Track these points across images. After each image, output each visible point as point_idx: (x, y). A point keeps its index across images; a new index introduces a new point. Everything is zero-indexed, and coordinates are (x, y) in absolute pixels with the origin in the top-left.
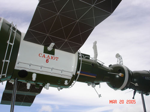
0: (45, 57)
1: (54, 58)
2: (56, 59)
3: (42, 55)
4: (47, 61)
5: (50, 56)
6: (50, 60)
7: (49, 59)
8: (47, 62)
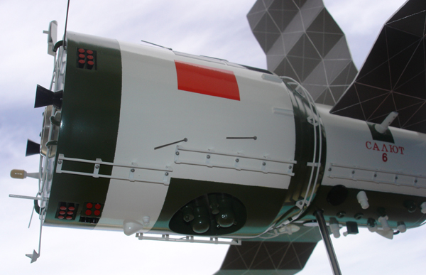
0: (378, 150)
1: (395, 150)
2: (400, 151)
3: (373, 146)
4: (383, 157)
5: (387, 144)
6: (389, 155)
7: (387, 153)
8: (385, 159)
